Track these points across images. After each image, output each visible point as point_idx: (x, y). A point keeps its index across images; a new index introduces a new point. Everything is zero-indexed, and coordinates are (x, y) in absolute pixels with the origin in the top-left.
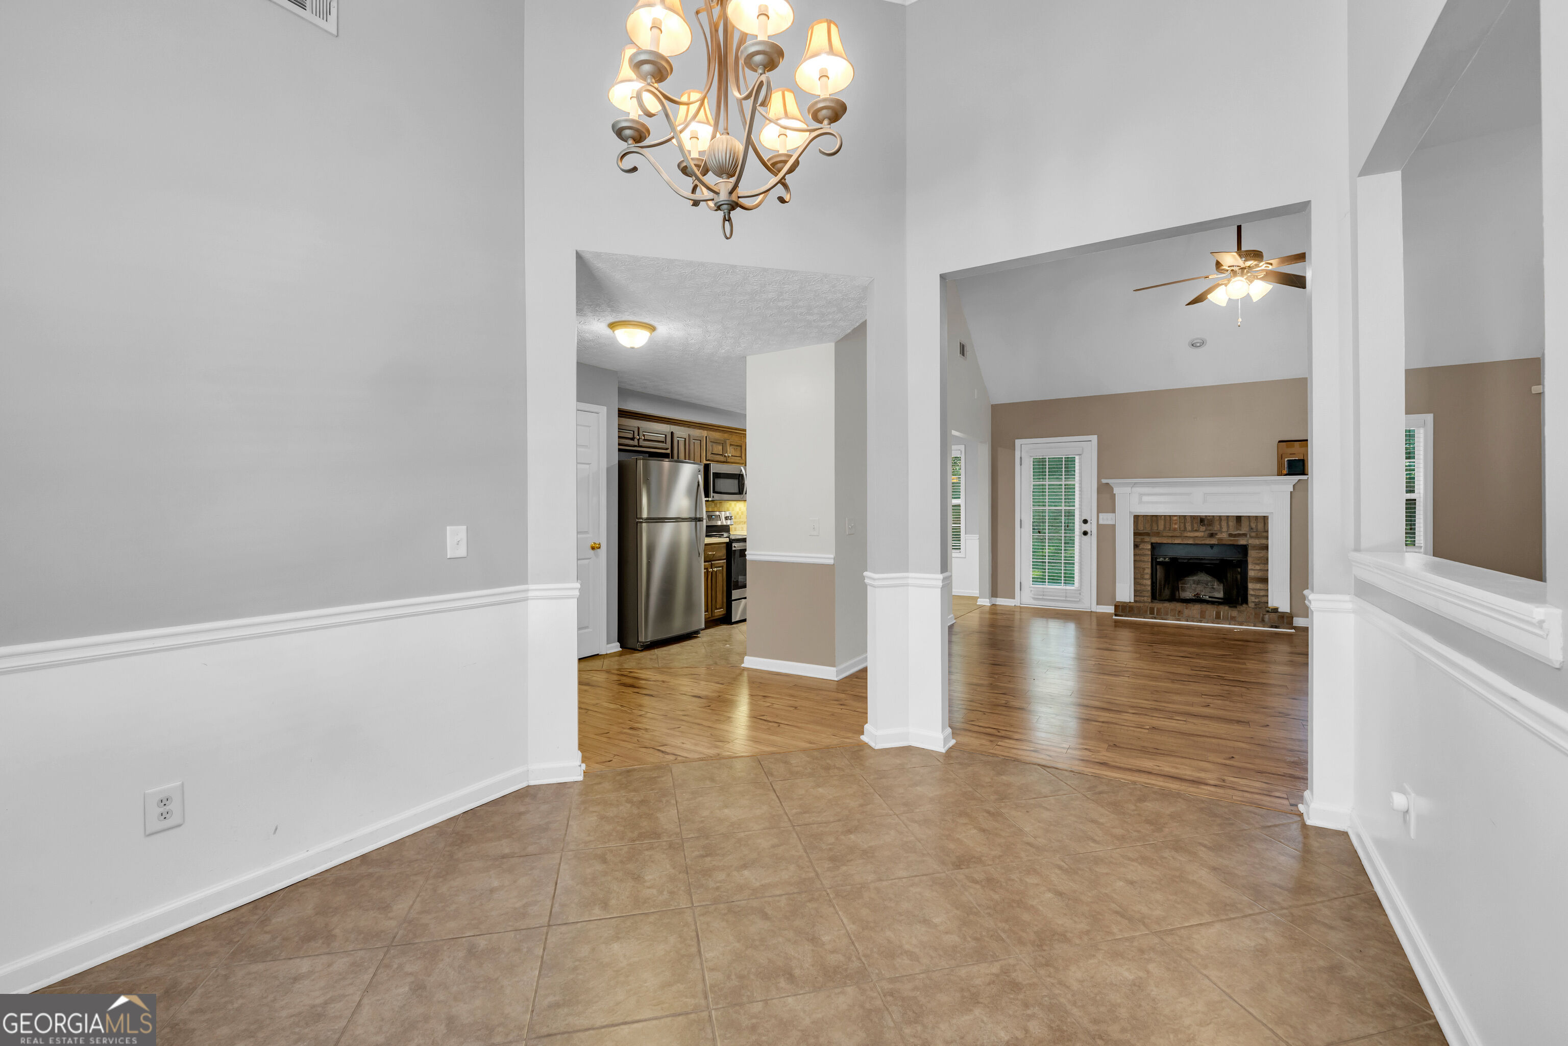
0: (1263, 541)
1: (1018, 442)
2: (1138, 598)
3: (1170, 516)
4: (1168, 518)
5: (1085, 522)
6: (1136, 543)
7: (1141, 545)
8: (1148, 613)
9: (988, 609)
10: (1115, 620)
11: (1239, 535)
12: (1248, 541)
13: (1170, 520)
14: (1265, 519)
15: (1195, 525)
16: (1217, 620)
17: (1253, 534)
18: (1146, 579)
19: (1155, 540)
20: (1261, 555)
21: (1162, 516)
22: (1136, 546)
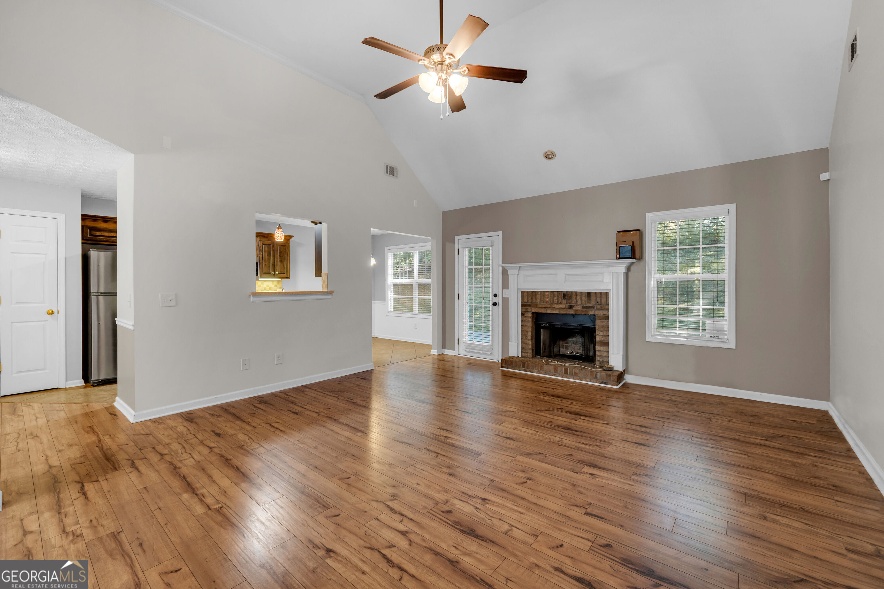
0: (605, 313)
1: (457, 238)
2: (524, 354)
3: (544, 292)
4: (543, 294)
5: (495, 295)
6: (523, 312)
7: (526, 314)
8: (522, 366)
9: (436, 357)
10: (503, 371)
11: (589, 307)
12: (595, 312)
13: (544, 295)
14: (607, 294)
15: (560, 299)
16: (565, 375)
17: (599, 307)
18: (529, 340)
19: (535, 310)
20: (604, 323)
21: (539, 291)
22: (523, 314)
